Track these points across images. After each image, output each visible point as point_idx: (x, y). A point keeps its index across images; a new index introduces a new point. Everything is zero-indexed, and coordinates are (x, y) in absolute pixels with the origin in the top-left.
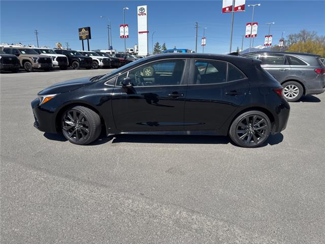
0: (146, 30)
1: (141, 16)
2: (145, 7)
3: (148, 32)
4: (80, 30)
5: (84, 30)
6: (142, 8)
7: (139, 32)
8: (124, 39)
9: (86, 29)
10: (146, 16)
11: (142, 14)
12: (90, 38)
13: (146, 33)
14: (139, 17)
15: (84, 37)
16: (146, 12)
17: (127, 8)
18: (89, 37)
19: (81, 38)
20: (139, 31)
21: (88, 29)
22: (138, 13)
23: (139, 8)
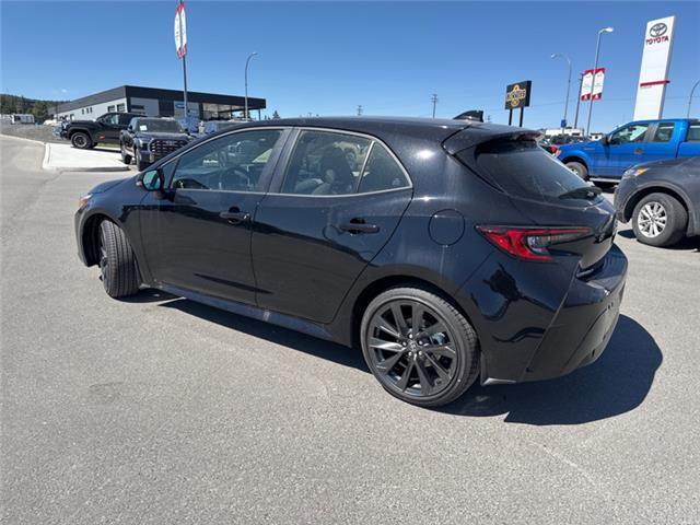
0: (663, 79)
1: (655, 44)
2: (669, 21)
3: (666, 82)
4: (510, 88)
5: (517, 89)
6: (658, 25)
7: (642, 85)
8: (589, 101)
9: (521, 85)
10: (668, 43)
11: (658, 39)
12: (527, 105)
13: (662, 86)
14: (647, 47)
15: (514, 104)
16: (669, 33)
17: (610, 30)
18: (526, 102)
19: (509, 106)
20: (641, 81)
21: (527, 85)
22: (648, 37)
23: (650, 24)
